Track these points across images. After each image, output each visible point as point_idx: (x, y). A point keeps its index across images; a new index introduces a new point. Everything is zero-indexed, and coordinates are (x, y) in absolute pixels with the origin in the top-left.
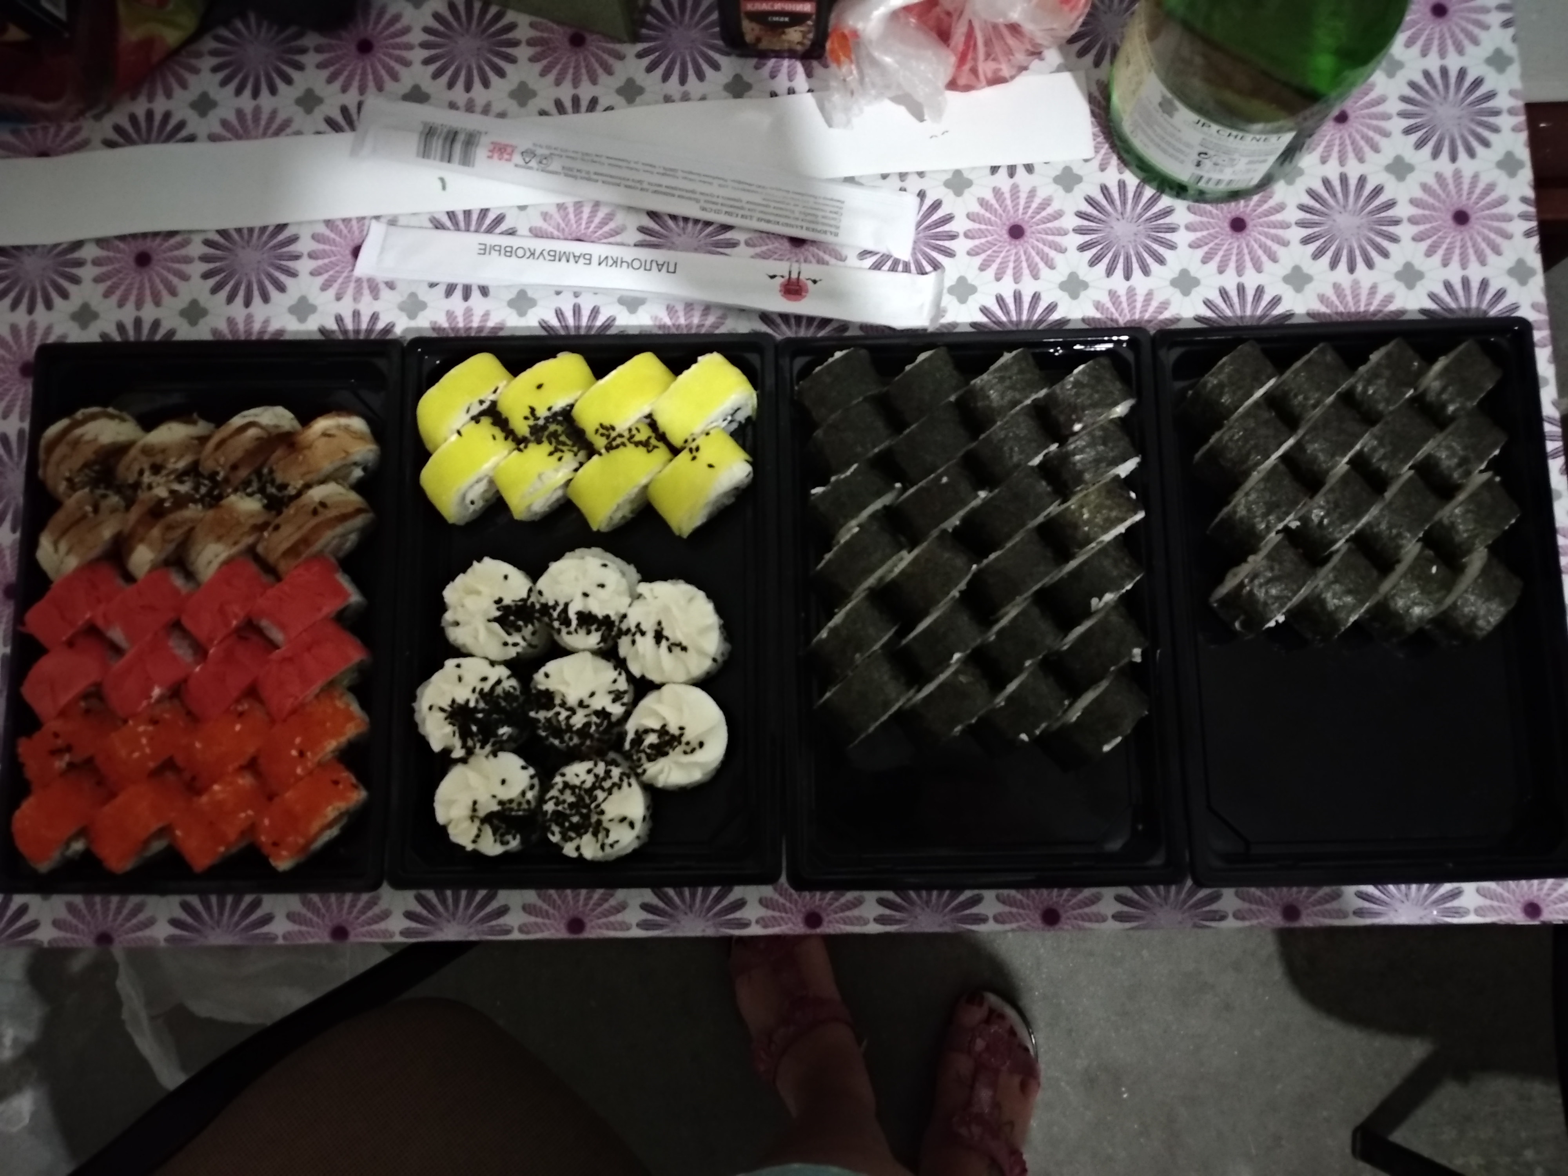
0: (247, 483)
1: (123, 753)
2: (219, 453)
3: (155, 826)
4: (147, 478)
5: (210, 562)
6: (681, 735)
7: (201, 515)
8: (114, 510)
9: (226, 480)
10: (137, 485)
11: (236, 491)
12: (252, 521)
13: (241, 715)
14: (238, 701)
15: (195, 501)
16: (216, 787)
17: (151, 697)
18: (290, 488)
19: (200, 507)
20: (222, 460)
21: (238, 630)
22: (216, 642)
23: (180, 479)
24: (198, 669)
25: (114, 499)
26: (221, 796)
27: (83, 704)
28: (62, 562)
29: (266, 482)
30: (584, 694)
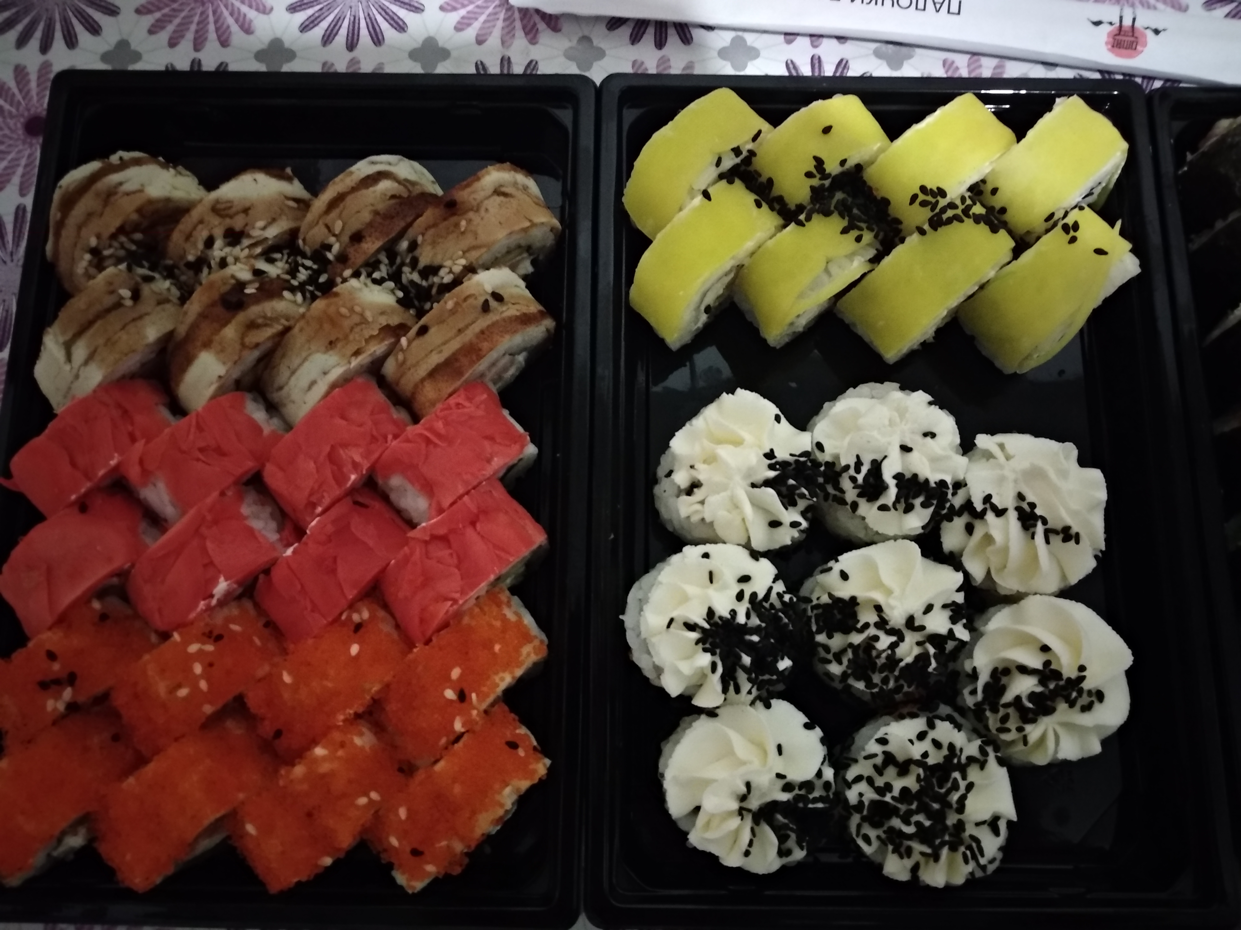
0: (372, 265)
1: (162, 688)
2: (334, 214)
3: (210, 817)
4: (219, 251)
5: (313, 383)
6: (1082, 679)
7: (302, 310)
8: (162, 301)
9: (343, 259)
10: (201, 263)
11: (356, 275)
12: (383, 321)
13: (358, 627)
14: (352, 606)
15: (293, 290)
16: (319, 751)
17: (212, 596)
18: (442, 272)
19: (299, 297)
20: (338, 226)
21: (352, 491)
22: (319, 509)
23: (268, 256)
24: (289, 552)
25: (163, 285)
26: (325, 768)
27: (96, 605)
28: (77, 377)
29: (403, 264)
30: (915, 606)
